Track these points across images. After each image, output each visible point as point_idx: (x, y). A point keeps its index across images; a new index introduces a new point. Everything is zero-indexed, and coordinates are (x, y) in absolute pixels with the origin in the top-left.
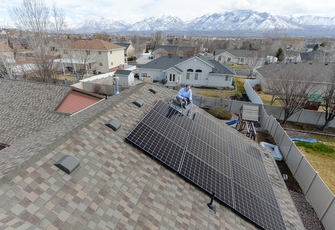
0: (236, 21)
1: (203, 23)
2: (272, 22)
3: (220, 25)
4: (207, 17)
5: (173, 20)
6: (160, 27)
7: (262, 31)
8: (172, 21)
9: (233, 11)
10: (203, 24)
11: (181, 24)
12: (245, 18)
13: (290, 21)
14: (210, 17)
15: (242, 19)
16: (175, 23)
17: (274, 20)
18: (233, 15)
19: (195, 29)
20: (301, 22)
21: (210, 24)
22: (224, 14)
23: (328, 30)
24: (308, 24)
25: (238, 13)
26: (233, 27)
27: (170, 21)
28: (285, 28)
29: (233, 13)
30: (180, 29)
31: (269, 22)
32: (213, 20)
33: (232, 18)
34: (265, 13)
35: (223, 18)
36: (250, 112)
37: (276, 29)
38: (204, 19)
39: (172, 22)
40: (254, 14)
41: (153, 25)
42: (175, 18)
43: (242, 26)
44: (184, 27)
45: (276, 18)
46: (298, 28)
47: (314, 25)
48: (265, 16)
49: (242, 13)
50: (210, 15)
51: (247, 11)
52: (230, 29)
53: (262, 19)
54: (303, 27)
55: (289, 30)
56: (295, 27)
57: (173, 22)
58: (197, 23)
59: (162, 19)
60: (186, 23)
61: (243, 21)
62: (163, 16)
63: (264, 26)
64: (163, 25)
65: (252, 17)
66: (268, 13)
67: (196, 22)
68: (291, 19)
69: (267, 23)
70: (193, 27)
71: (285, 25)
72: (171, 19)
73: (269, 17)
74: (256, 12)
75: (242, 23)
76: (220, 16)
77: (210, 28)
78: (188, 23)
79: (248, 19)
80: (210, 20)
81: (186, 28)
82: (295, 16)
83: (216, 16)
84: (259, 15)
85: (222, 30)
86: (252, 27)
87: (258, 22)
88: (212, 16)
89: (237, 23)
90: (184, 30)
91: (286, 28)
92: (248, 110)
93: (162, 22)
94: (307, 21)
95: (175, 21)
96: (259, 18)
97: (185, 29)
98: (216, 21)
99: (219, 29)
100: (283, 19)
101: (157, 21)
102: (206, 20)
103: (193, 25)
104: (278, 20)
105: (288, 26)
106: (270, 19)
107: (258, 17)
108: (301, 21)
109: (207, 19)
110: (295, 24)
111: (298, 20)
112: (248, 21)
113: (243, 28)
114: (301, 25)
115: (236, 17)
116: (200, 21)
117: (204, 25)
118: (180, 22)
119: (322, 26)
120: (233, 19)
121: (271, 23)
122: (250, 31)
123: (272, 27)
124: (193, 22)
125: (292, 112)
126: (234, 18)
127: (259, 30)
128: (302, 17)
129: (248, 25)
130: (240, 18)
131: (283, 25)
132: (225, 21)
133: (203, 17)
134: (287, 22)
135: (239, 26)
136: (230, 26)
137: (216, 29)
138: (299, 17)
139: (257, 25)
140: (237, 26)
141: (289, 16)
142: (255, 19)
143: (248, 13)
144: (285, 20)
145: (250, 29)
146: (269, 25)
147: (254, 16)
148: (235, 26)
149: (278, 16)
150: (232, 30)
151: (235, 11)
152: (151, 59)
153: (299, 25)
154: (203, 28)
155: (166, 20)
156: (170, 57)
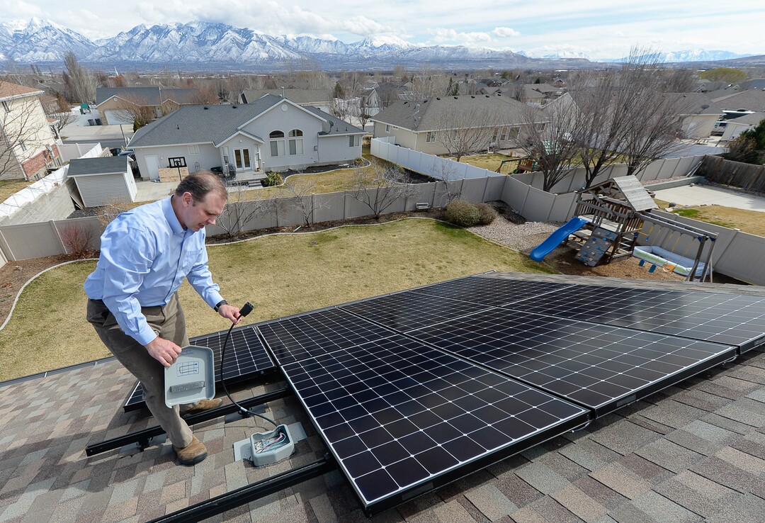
0: (201, 42)
1: (138, 45)
2: (261, 46)
3: (174, 51)
4: (142, 32)
5: (63, 36)
6: (32, 52)
7: (251, 62)
8: (61, 38)
9: (191, 23)
10: (140, 48)
11: (88, 46)
12: (216, 37)
13: (285, 45)
14: (147, 32)
15: (212, 38)
16: (71, 42)
17: (262, 43)
18: (192, 31)
19: (125, 57)
20: (301, 48)
21: (153, 48)
22: (175, 27)
23: (336, 60)
24: (310, 51)
25: (200, 27)
26: (201, 55)
27: (55, 38)
28: (282, 56)
29: (191, 27)
30: (89, 57)
31: (256, 47)
32: (158, 39)
33: (192, 37)
34: (245, 29)
35: (174, 35)
37: (271, 59)
38: (137, 37)
39: (60, 42)
40: (229, 31)
41: (8, 48)
42: (66, 32)
43: (216, 51)
44: (97, 53)
45: (265, 39)
46: (301, 57)
47: (317, 52)
48: (246, 33)
49: (208, 28)
50: (148, 28)
51: (214, 24)
52: (198, 59)
53: (245, 40)
54: (305, 55)
55: (289, 60)
56: (296, 56)
57: (65, 41)
58: (125, 46)
59: (31, 34)
60: (99, 45)
61: (214, 43)
62: (31, 25)
63: (251, 52)
64: (37, 48)
65: (227, 36)
66: (250, 29)
67: (121, 43)
68: (286, 42)
69: (254, 48)
70: (118, 53)
71: (283, 53)
72: (56, 33)
73: (254, 38)
74: (230, 27)
75: (214, 48)
76: (168, 32)
77: (157, 55)
78: (103, 44)
79: (222, 40)
80: (152, 39)
81: (103, 56)
82: (291, 36)
83: (159, 31)
84: (237, 32)
85: (183, 60)
86: (234, 52)
87: (241, 46)
88: (151, 29)
89: (207, 48)
90: (101, 61)
91: (284, 58)
93: (33, 39)
94: (307, 45)
95: (69, 39)
96: (239, 38)
97: (103, 58)
98: (164, 41)
99: (176, 57)
101: (16, 36)
102: (143, 39)
103: (117, 49)
104: (268, 44)
105: (286, 53)
106: (256, 41)
107: (237, 35)
108: (300, 46)
109: (145, 38)
110: (295, 50)
111: (295, 44)
112: (223, 43)
113: (220, 56)
114: (301, 52)
115: (199, 35)
116: (130, 41)
117: (141, 51)
118: (82, 42)
120: (196, 39)
121: (260, 49)
122: (232, 62)
123: (264, 55)
124: (112, 42)
126: (197, 37)
127: (246, 61)
128: (299, 39)
129: (225, 50)
130: (208, 38)
131: (278, 52)
132: (182, 42)
133: (134, 31)
134: (283, 47)
135: (212, 53)
136: (195, 53)
137: (171, 59)
138: (295, 38)
139: (240, 51)
140: (208, 52)
141: (283, 37)
142: (234, 40)
143: (218, 28)
144: (279, 43)
145: (231, 58)
146: (258, 51)
147: (230, 34)
148: (203, 52)
149: (267, 37)
150: (201, 60)
151: (194, 23)
152: (98, 125)
153: (299, 52)
154: (142, 56)
155: (43, 35)
156: (206, 109)
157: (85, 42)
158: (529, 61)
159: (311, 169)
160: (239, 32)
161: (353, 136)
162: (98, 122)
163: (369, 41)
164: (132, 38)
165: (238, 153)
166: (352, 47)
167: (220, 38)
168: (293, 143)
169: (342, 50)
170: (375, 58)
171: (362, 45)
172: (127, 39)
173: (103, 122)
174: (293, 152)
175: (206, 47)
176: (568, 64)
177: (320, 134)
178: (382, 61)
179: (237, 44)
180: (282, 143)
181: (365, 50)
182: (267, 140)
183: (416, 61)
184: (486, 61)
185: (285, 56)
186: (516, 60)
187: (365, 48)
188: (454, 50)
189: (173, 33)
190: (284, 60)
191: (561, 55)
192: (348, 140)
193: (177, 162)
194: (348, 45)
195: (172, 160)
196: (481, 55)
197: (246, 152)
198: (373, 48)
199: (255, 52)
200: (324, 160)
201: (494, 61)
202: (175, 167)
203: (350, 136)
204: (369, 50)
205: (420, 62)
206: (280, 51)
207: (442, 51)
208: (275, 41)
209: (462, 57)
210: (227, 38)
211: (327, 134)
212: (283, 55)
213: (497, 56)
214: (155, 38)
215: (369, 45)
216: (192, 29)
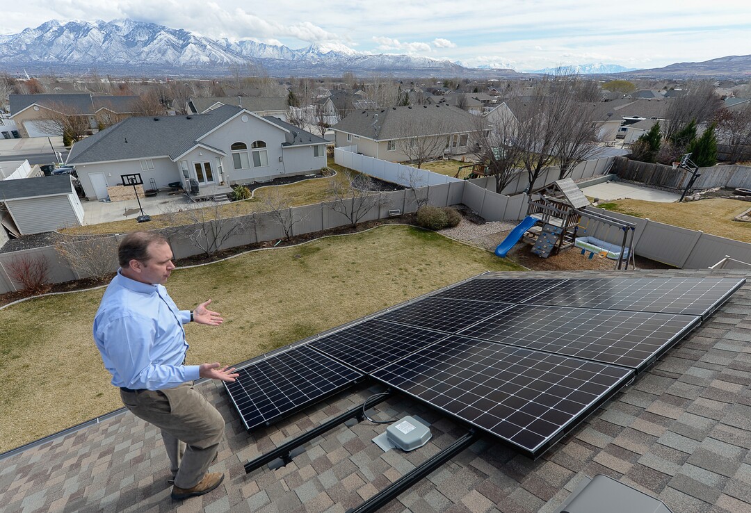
0: (129, 42)
1: (51, 44)
2: (201, 49)
3: (98, 52)
4: (55, 29)
7: (191, 66)
9: (115, 21)
10: (53, 47)
12: (147, 38)
13: (227, 48)
14: (61, 31)
17: (202, 46)
18: (118, 30)
19: (35, 58)
20: (244, 53)
21: (72, 48)
22: (96, 25)
24: (255, 56)
25: (127, 26)
26: (131, 56)
28: (225, 61)
29: (116, 26)
31: (196, 50)
32: (76, 39)
33: (118, 37)
34: (181, 31)
35: (96, 35)
37: (213, 63)
38: (48, 34)
40: (162, 32)
43: (149, 53)
45: (204, 42)
46: (245, 62)
47: (263, 57)
48: (183, 35)
49: (137, 27)
50: (62, 24)
51: (144, 24)
52: (128, 61)
53: (181, 42)
54: (252, 61)
55: (233, 65)
56: (240, 61)
58: (34, 44)
61: (146, 44)
63: (190, 55)
65: (160, 37)
66: (186, 30)
68: (229, 45)
69: (193, 51)
71: (226, 57)
73: (192, 40)
75: (146, 49)
76: (88, 30)
77: (76, 56)
79: (155, 41)
80: (68, 37)
81: (5, 56)
82: (233, 40)
84: (171, 33)
85: (109, 63)
86: (170, 55)
87: (177, 48)
88: (67, 26)
91: (227, 62)
94: (251, 50)
96: (174, 39)
97: (5, 58)
98: (84, 40)
99: (100, 59)
102: (57, 37)
103: (24, 48)
104: (208, 47)
105: (229, 58)
106: (195, 44)
107: (171, 37)
108: (244, 50)
109: (59, 36)
110: (238, 54)
111: (239, 49)
112: (156, 44)
113: (153, 58)
114: (246, 57)
115: (127, 35)
116: (40, 38)
117: (55, 50)
119: (273, 60)
120: (123, 39)
121: (200, 52)
122: (168, 65)
123: (204, 59)
126: (124, 37)
127: (184, 64)
128: (242, 43)
129: (159, 53)
130: (138, 38)
131: (221, 57)
132: (107, 42)
133: (44, 28)
134: (225, 51)
135: (143, 56)
136: (124, 55)
137: (94, 60)
138: (238, 42)
139: (177, 54)
140: (139, 55)
141: (224, 41)
142: (168, 42)
143: (148, 28)
144: (220, 46)
145: (167, 61)
146: (198, 54)
147: (163, 36)
148: (134, 54)
149: (206, 39)
150: (131, 62)
151: (119, 21)
152: (16, 138)
153: (244, 57)
154: (57, 57)
156: (156, 120)
158: (465, 71)
159: (278, 181)
160: (174, 33)
161: (317, 146)
162: (16, 135)
163: (315, 47)
164: (42, 36)
165: (198, 167)
166: (299, 54)
167: (152, 39)
168: (256, 155)
169: (288, 56)
170: (323, 65)
171: (309, 51)
172: (35, 37)
173: (21, 134)
174: (257, 163)
175: (136, 48)
176: (498, 75)
177: (284, 144)
178: (330, 68)
179: (173, 46)
180: (246, 156)
181: (312, 57)
182: (229, 153)
183: (364, 69)
184: (428, 70)
185: (229, 61)
186: (454, 69)
187: (312, 55)
188: (398, 59)
189: (94, 31)
190: (227, 64)
191: (492, 66)
192: (312, 151)
193: (132, 179)
194: (294, 51)
195: (125, 178)
196: (423, 64)
197: (207, 165)
198: (320, 54)
199: (190, 54)
200: (290, 171)
201: (435, 70)
202: (130, 185)
203: (315, 146)
204: (316, 56)
205: (368, 70)
206: (222, 55)
207: (387, 59)
208: (215, 44)
209: (404, 65)
210: (161, 40)
211: (291, 145)
212: (226, 59)
213: (437, 66)
214: (72, 36)
215: (316, 52)
216: (117, 28)
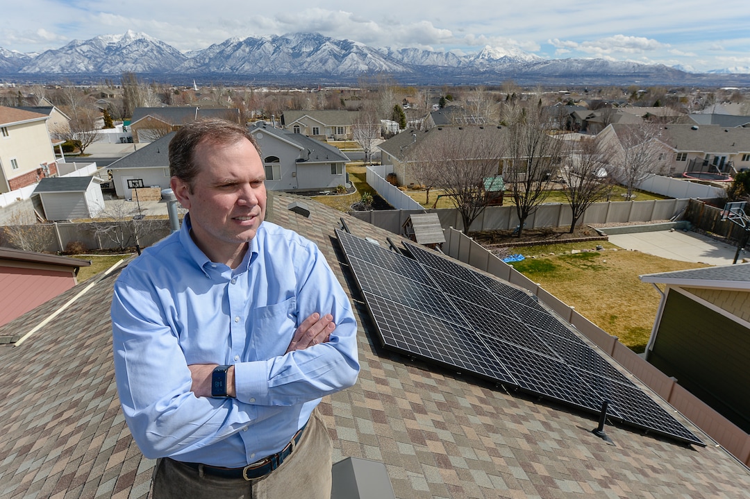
0: (296, 54)
1: (229, 57)
2: (361, 57)
3: (266, 63)
4: (235, 44)
5: (154, 48)
6: (121, 64)
7: (348, 75)
8: (152, 50)
9: (287, 35)
10: (230, 60)
11: (177, 57)
12: (312, 49)
13: (389, 57)
14: (240, 44)
15: (308, 50)
16: (161, 54)
17: (363, 55)
18: (287, 43)
19: (213, 69)
20: (406, 60)
21: (244, 60)
22: (270, 39)
23: (446, 73)
24: (417, 63)
25: (296, 39)
26: (294, 66)
27: (146, 50)
28: (384, 69)
29: (287, 39)
30: (177, 69)
31: (356, 59)
32: (250, 51)
33: (287, 49)
34: (345, 41)
35: (269, 48)
36: (428, 227)
37: (371, 71)
38: (229, 49)
39: (151, 54)
40: (328, 43)
41: (99, 60)
42: (158, 44)
43: (311, 63)
44: (186, 64)
45: (366, 51)
46: (405, 70)
47: (425, 64)
48: (346, 46)
49: (305, 40)
50: (241, 40)
51: (312, 36)
52: (290, 71)
53: (343, 52)
54: (411, 68)
55: (392, 73)
56: (400, 68)
57: (155, 52)
58: (216, 58)
59: (123, 46)
60: (189, 57)
61: (309, 55)
62: (125, 38)
63: (349, 65)
64: (127, 59)
65: (324, 48)
66: (350, 41)
67: (211, 55)
68: (390, 53)
69: (353, 60)
70: (207, 65)
71: (385, 65)
72: (148, 45)
73: (354, 49)
74: (329, 39)
75: (309, 59)
76: (262, 44)
77: (247, 67)
78: (193, 56)
79: (319, 52)
80: (244, 51)
81: (191, 68)
82: (395, 48)
83: (253, 43)
84: (335, 44)
85: (274, 72)
86: (331, 64)
87: (339, 58)
88: (245, 41)
89: (301, 60)
90: (188, 72)
91: (386, 70)
92: (421, 223)
93: (124, 51)
94: (413, 57)
95: (160, 50)
96: (338, 50)
97: (191, 70)
98: (256, 53)
99: (266, 69)
100: (377, 52)
101: (109, 48)
102: (235, 51)
103: (207, 61)
104: (369, 55)
105: (388, 66)
106: (356, 53)
107: (335, 47)
108: (405, 58)
109: (237, 50)
110: (399, 62)
111: (400, 56)
112: (319, 54)
113: (314, 68)
114: (406, 64)
115: (295, 47)
116: (221, 52)
117: (231, 62)
118: (172, 54)
119: (436, 67)
120: (291, 51)
121: (360, 61)
122: (327, 74)
123: (363, 67)
124: (203, 54)
125: (474, 215)
126: (292, 49)
127: (342, 73)
128: (404, 51)
129: (321, 62)
130: (304, 50)
131: (380, 65)
132: (275, 54)
133: (226, 44)
134: (385, 59)
135: (305, 65)
136: (288, 65)
137: (261, 71)
138: (400, 50)
139: (337, 63)
140: (301, 65)
141: (386, 49)
142: (332, 53)
143: (315, 40)
144: (382, 55)
145: (326, 70)
146: (358, 63)
147: (327, 46)
148: (297, 64)
149: (369, 49)
150: (293, 72)
151: (291, 35)
153: (404, 65)
154: (231, 68)
155: (135, 48)
157: (176, 54)
158: (687, 77)
160: (337, 44)
163: (486, 52)
164: (223, 50)
166: (466, 60)
167: (317, 50)
169: (453, 63)
170: (492, 72)
171: (478, 57)
172: (218, 51)
175: (300, 58)
176: (742, 81)
178: (501, 75)
179: (335, 56)
181: (481, 63)
183: (543, 76)
184: (632, 76)
185: (388, 68)
186: (671, 74)
187: (481, 61)
188: (590, 63)
189: (267, 45)
190: (385, 72)
191: (732, 70)
194: (461, 57)
196: (625, 69)
198: (490, 60)
199: (351, 63)
201: (642, 76)
204: (486, 63)
205: (548, 76)
206: (382, 63)
207: (575, 64)
208: (378, 52)
209: (602, 71)
210: (325, 50)
212: (385, 67)
213: (645, 71)
214: (247, 50)
215: (486, 58)
216: (287, 41)
